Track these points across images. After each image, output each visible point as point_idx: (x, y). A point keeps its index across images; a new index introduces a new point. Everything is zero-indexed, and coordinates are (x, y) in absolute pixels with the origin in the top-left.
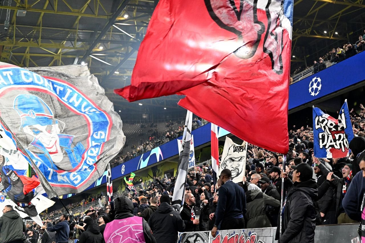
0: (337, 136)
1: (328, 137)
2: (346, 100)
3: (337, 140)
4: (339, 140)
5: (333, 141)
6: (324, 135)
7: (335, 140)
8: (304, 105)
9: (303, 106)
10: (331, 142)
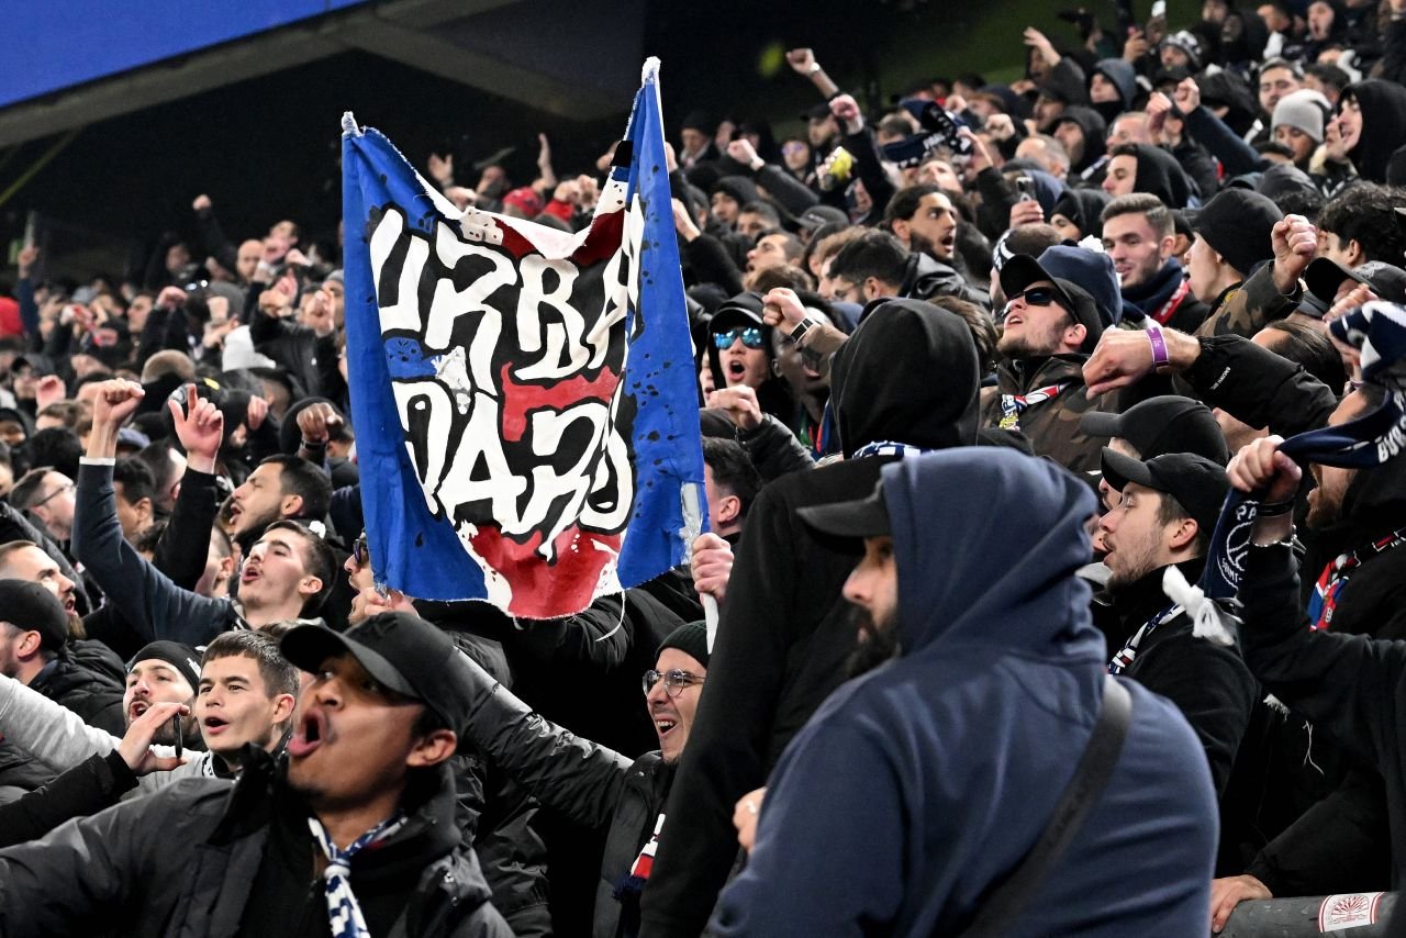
0: (547, 432)
1: (459, 423)
2: (652, 65)
3: (544, 460)
4: (562, 461)
5: (497, 461)
6: (421, 406)
7: (521, 458)
8: (312, 23)
9: (301, 36)
10: (480, 471)
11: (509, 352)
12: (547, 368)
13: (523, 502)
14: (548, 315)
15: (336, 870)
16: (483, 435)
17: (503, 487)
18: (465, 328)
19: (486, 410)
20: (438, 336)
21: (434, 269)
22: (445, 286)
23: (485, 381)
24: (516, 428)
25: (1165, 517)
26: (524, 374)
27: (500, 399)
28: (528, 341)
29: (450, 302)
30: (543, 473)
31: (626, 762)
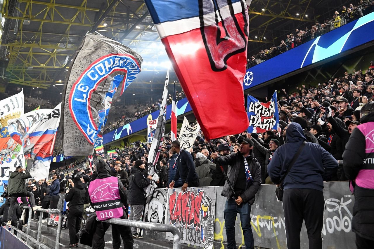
0: (265, 121)
1: (257, 120)
2: (276, 91)
4: (266, 123)
5: (260, 123)
6: (254, 117)
7: (263, 123)
10: (259, 124)
11: (261, 114)
12: (264, 115)
13: (263, 126)
14: (265, 111)
15: (245, 159)
16: (260, 120)
17: (261, 125)
18: (258, 112)
19: (260, 119)
20: (256, 112)
21: (255, 107)
22: (256, 108)
23: (260, 117)
24: (262, 121)
25: (313, 130)
26: (263, 116)
27: (261, 118)
28: (263, 113)
29: (256, 110)
30: (264, 124)
31: (267, 150)
